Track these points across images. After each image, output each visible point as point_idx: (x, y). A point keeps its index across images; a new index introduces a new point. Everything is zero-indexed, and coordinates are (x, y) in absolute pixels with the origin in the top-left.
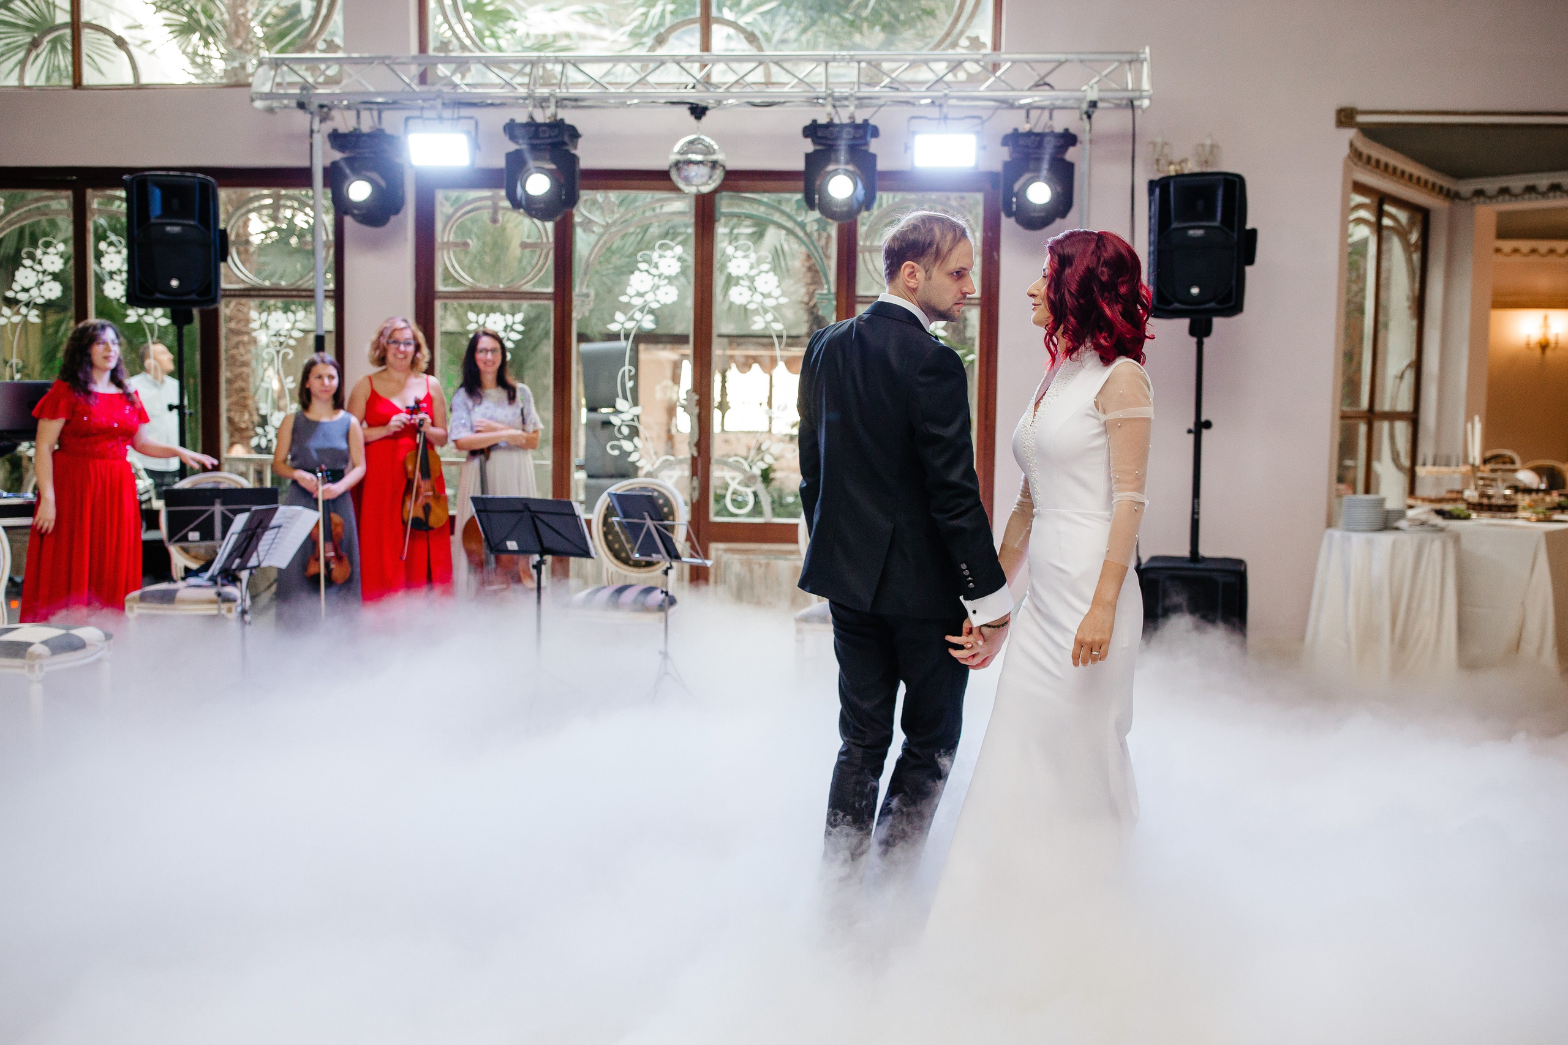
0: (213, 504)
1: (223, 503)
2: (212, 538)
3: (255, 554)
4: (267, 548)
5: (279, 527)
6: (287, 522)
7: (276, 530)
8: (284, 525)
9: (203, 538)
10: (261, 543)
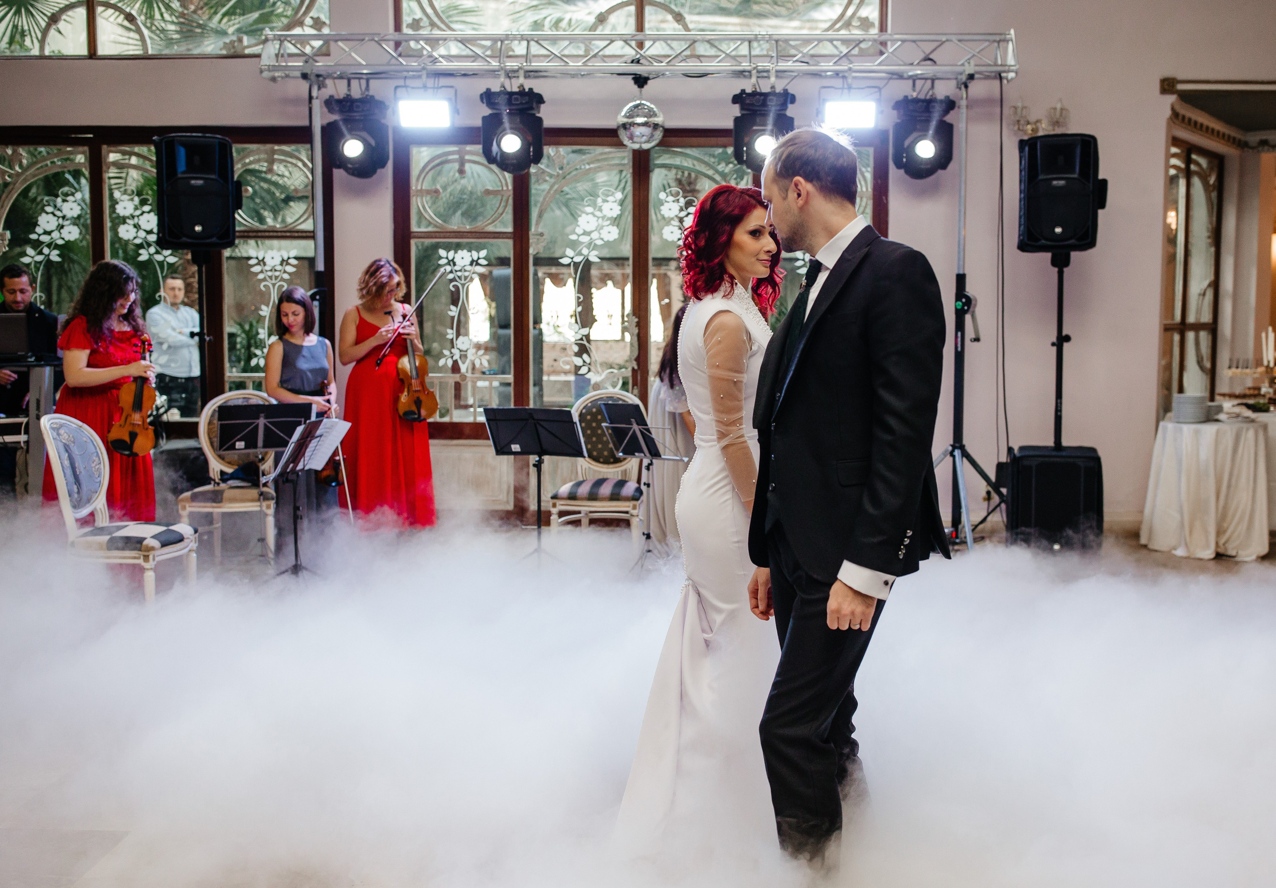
0: (258, 418)
1: (266, 418)
2: (255, 447)
3: (302, 460)
4: (310, 454)
5: (321, 436)
6: (327, 432)
7: (318, 439)
8: (325, 434)
9: (247, 447)
10: (308, 450)
